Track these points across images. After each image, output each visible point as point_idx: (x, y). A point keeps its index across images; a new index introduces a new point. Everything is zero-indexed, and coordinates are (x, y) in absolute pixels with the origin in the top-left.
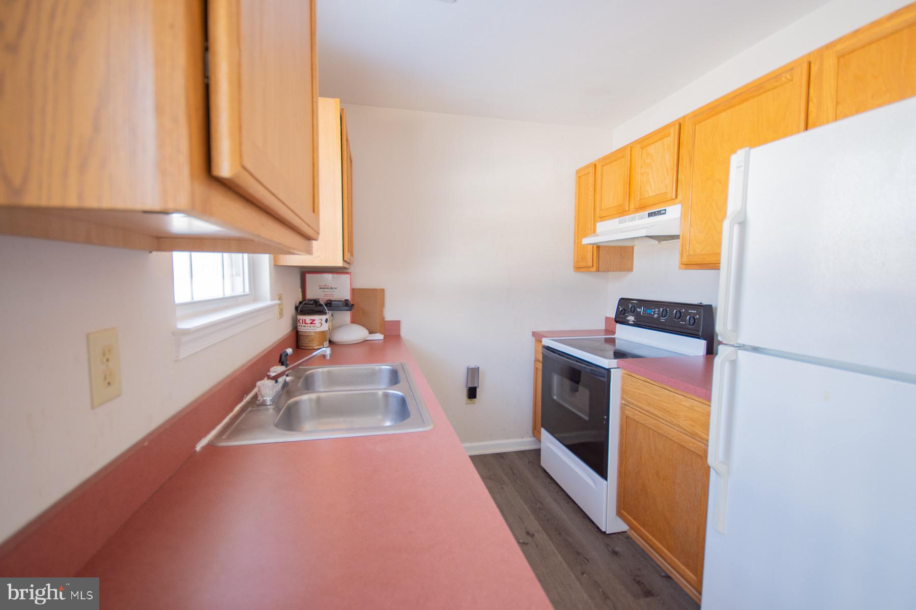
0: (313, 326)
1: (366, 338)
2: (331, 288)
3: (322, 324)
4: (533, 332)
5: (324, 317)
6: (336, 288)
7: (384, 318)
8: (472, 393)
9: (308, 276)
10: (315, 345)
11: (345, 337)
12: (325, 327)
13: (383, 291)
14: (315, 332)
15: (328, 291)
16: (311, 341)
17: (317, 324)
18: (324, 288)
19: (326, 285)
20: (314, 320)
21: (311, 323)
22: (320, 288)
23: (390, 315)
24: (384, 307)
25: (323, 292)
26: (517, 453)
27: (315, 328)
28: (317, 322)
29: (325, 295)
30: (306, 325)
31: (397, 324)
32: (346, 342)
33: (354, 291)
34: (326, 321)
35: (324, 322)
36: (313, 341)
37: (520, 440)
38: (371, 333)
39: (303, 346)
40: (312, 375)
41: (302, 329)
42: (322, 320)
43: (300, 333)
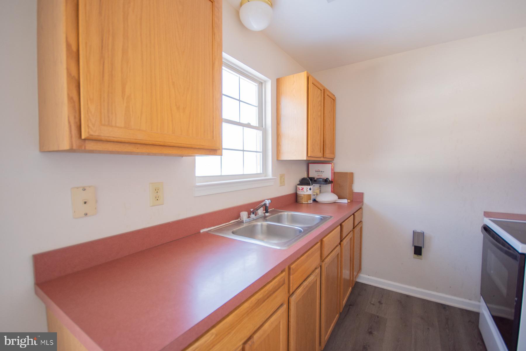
0: (303, 192)
1: (336, 201)
2: (321, 172)
3: (307, 191)
4: (485, 212)
5: (309, 187)
6: (324, 172)
7: (353, 190)
8: (418, 251)
9: (310, 165)
10: (303, 201)
11: (323, 199)
12: (310, 192)
13: (352, 174)
14: (304, 195)
15: (320, 173)
16: (301, 199)
17: (306, 191)
18: (318, 172)
19: (319, 170)
20: (303, 188)
21: (302, 190)
22: (316, 172)
23: (357, 188)
24: (352, 183)
25: (317, 173)
26: (462, 310)
27: (304, 192)
28: (305, 189)
29: (318, 175)
30: (300, 190)
31: (361, 195)
32: (323, 202)
33: (334, 174)
34: (310, 189)
35: (308, 189)
36: (302, 199)
37: (468, 301)
38: (339, 198)
39: (298, 201)
40: (281, 215)
41: (298, 192)
42: (307, 188)
43: (298, 195)
